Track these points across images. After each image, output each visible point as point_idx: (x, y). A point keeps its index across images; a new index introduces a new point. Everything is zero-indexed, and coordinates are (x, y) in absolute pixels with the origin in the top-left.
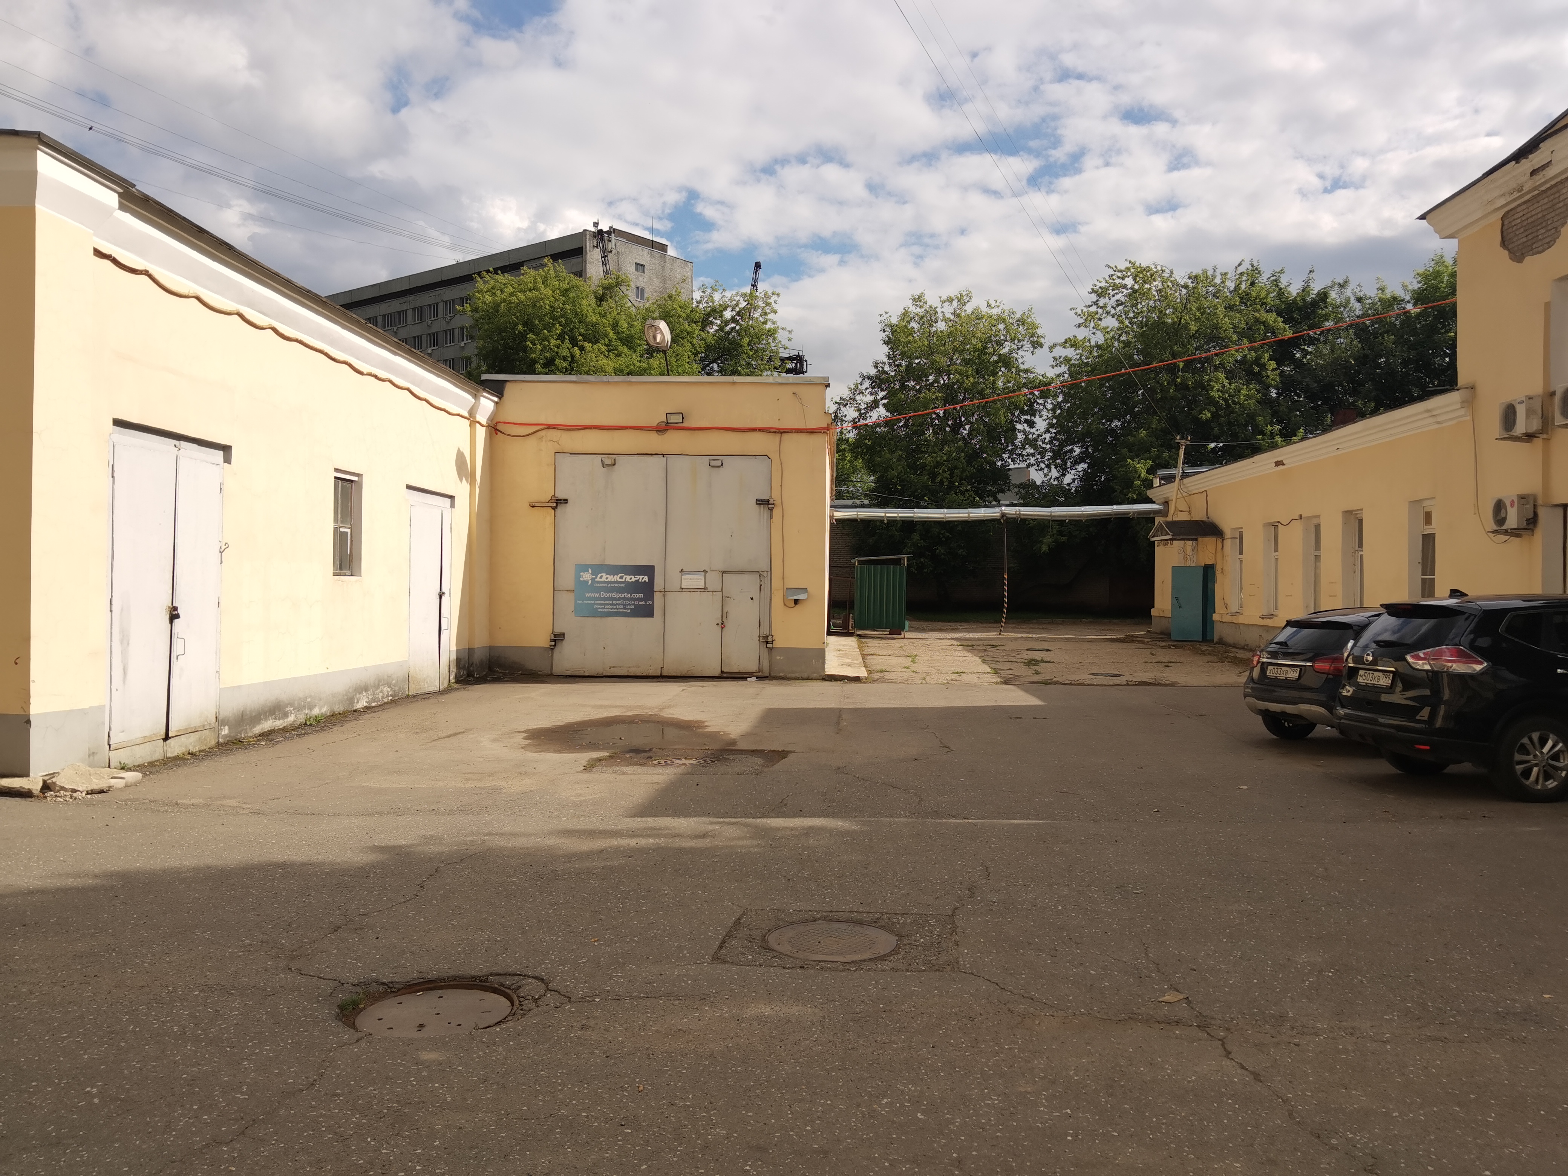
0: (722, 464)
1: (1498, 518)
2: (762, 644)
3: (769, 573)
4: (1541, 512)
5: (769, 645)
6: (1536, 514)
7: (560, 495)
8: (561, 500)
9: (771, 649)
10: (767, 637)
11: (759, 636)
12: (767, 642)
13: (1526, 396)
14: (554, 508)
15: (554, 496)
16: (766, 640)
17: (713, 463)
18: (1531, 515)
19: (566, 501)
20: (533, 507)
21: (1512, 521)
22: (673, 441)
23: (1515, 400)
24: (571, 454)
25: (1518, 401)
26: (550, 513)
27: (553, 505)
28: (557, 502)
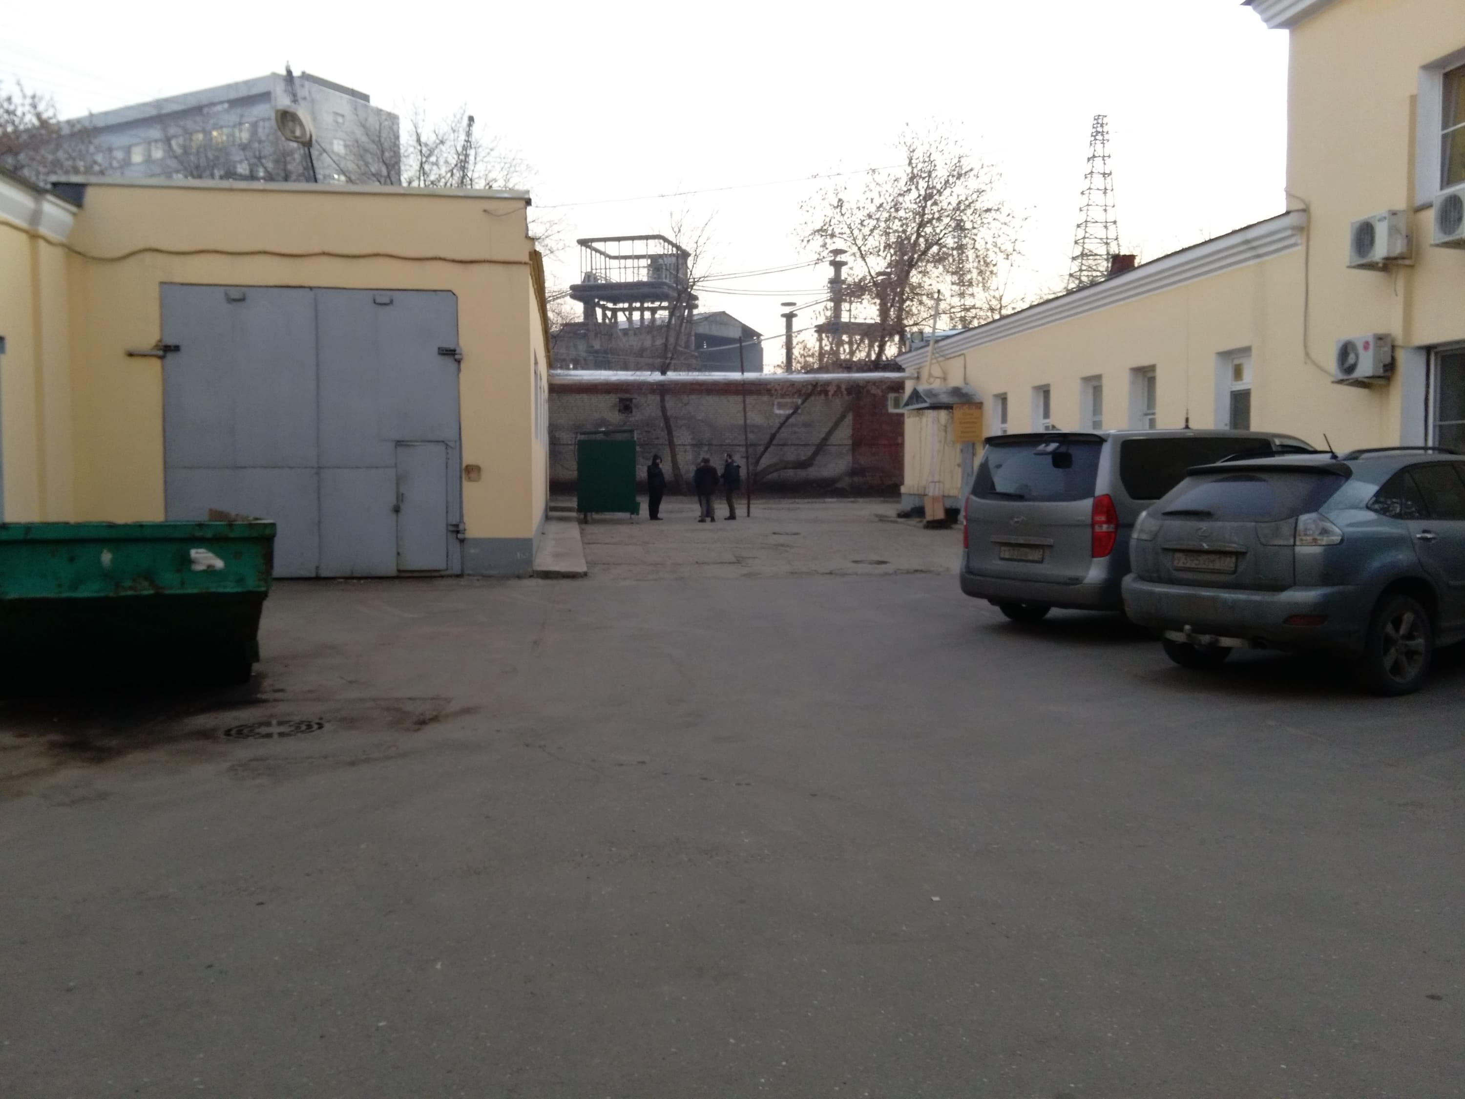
0: (391, 302)
1: (1346, 365)
2: (449, 534)
3: (458, 444)
4: (1402, 357)
5: (460, 536)
6: (1393, 358)
7: (171, 341)
8: (170, 346)
9: (462, 541)
10: (457, 526)
11: (447, 525)
12: (458, 532)
13: (1390, 211)
14: (161, 358)
15: (160, 341)
16: (456, 530)
17: (378, 301)
18: (1388, 360)
19: (177, 348)
20: (131, 355)
21: (1366, 367)
22: (323, 271)
23: (1375, 216)
24: (182, 284)
25: (1377, 218)
26: (156, 364)
27: (161, 353)
28: (167, 350)
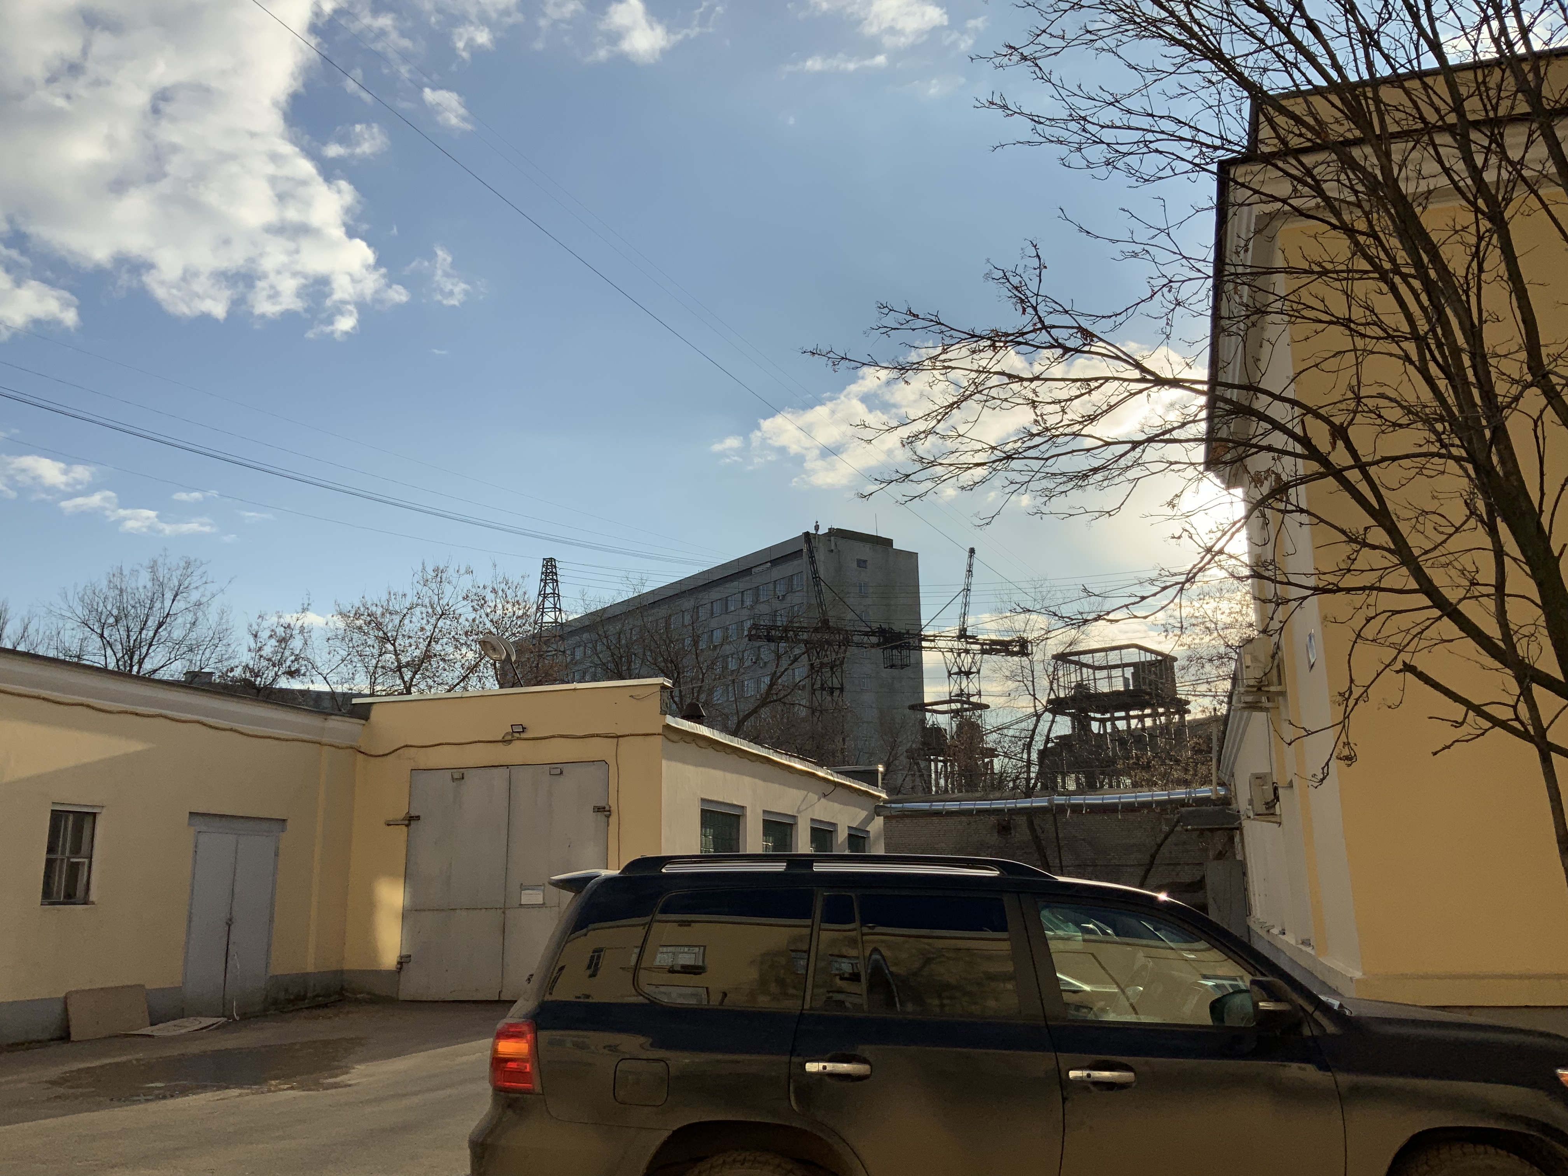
0: (561, 773)
4: (1282, 793)
6: (1276, 795)
7: (413, 814)
8: (414, 817)
14: (407, 825)
15: (408, 813)
17: (553, 772)
18: (1272, 797)
19: (418, 818)
20: (388, 825)
22: (517, 752)
24: (424, 769)
26: (404, 828)
27: (407, 822)
28: (411, 820)
